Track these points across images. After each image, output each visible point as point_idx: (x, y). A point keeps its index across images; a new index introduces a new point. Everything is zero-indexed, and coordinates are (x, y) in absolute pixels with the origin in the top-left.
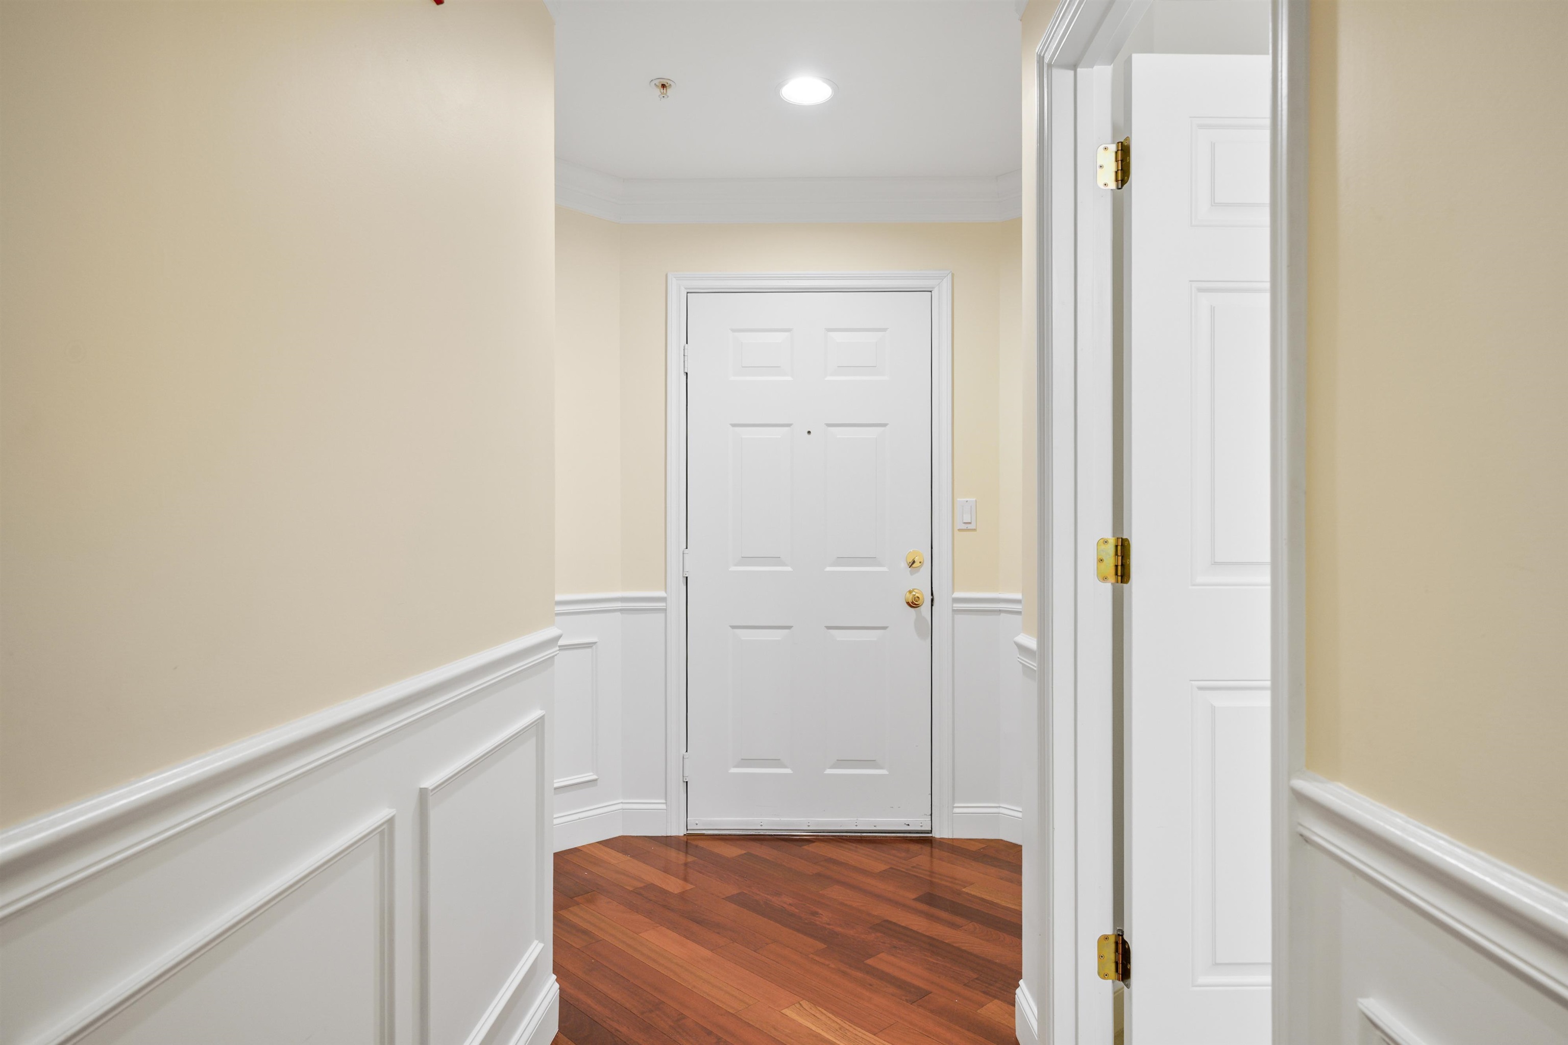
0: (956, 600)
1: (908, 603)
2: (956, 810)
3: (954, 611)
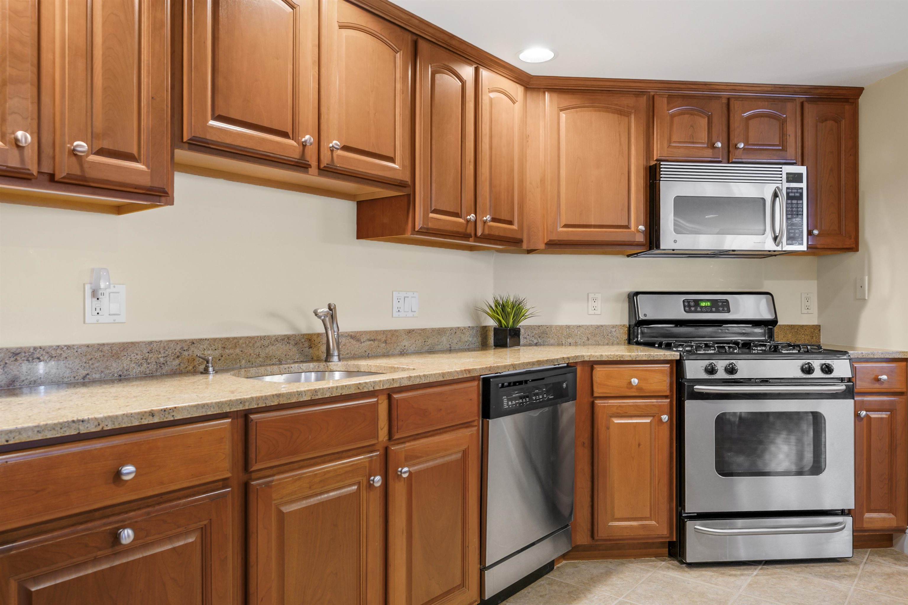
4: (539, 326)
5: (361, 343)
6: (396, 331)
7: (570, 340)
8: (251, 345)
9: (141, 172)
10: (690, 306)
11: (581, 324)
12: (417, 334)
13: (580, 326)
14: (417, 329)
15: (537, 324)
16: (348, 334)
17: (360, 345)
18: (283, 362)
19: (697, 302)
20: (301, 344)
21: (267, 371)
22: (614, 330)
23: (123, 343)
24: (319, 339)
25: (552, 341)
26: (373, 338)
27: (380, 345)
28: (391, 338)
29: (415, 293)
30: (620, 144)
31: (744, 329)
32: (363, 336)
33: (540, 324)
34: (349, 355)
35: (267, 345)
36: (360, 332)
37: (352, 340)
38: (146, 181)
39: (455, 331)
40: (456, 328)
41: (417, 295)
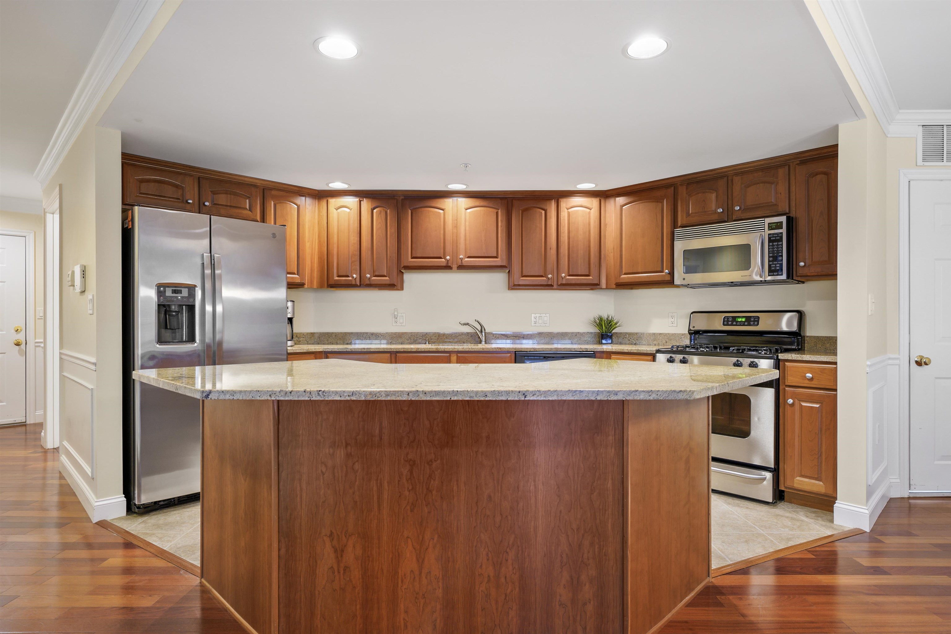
0: (36, 343)
1: (15, 344)
2: (36, 413)
3: (35, 346)
4: (637, 333)
5: (508, 337)
7: (655, 342)
9: (387, 280)
10: (728, 321)
11: (661, 332)
13: (661, 334)
14: (545, 332)
15: (636, 332)
19: (734, 318)
20: (474, 337)
22: (683, 337)
25: (644, 343)
26: (515, 335)
29: (546, 314)
30: (657, 220)
31: (776, 339)
32: (510, 335)
33: (637, 332)
38: (388, 282)
39: (575, 334)
40: (576, 333)
41: (548, 315)
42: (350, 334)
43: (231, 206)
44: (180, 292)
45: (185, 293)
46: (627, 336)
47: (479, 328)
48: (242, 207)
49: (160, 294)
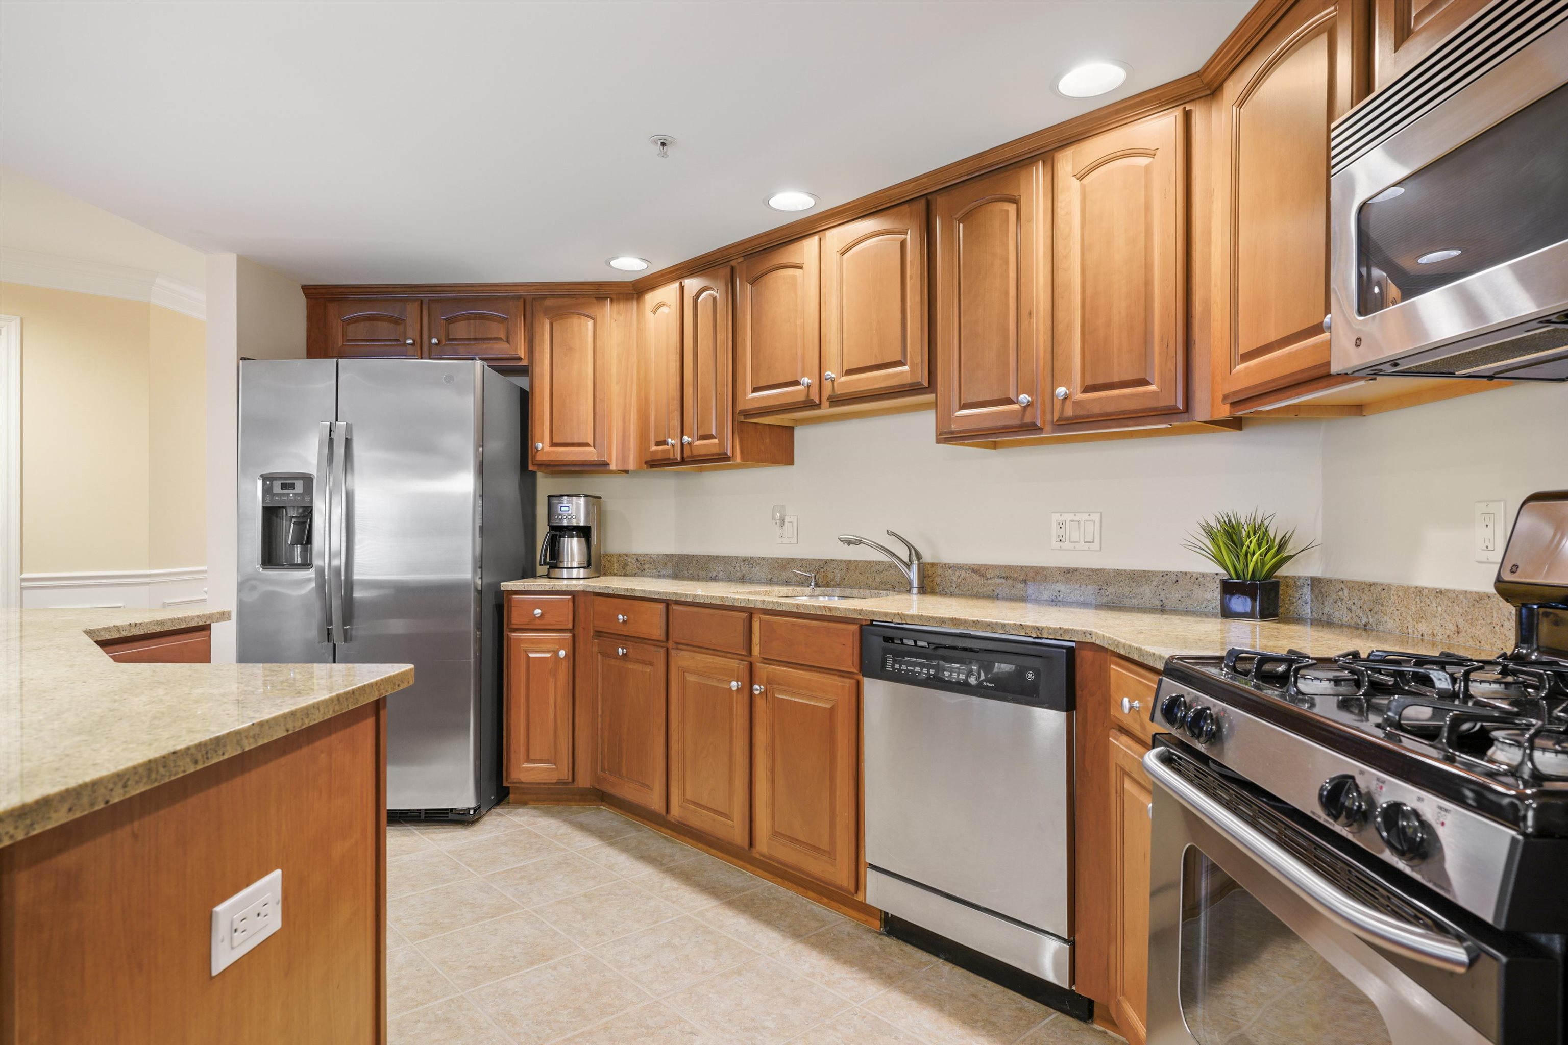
5: (987, 579)
6: (1043, 569)
8: (868, 569)
9: (715, 445)
12: (1082, 577)
16: (969, 567)
17: (985, 581)
18: (896, 589)
21: (860, 593)
23: (788, 559)
24: (933, 569)
26: (1004, 575)
27: (1016, 585)
28: (1033, 578)
29: (1091, 514)
32: (990, 571)
34: (971, 591)
35: (882, 570)
36: (985, 565)
37: (975, 575)
38: (717, 450)
39: (1174, 578)
40: (1177, 574)
41: (1096, 517)
42: (715, 559)
43: (475, 339)
44: (292, 486)
45: (299, 487)
46: (1346, 591)
47: (903, 553)
48: (492, 337)
49: (267, 491)
